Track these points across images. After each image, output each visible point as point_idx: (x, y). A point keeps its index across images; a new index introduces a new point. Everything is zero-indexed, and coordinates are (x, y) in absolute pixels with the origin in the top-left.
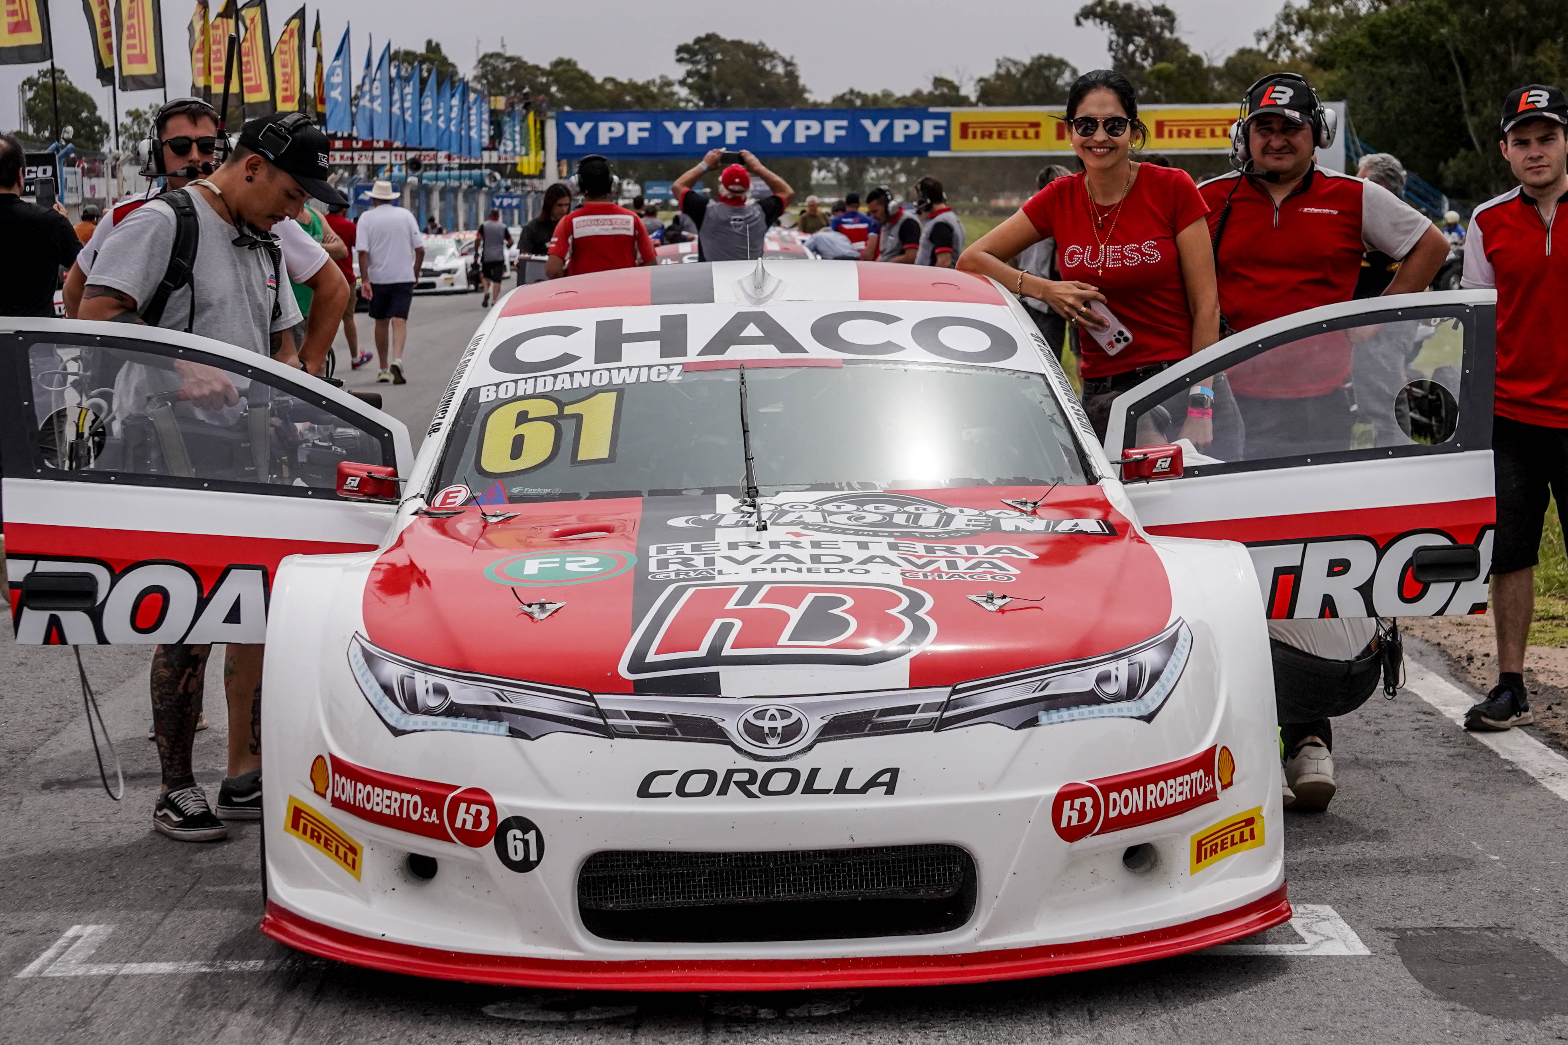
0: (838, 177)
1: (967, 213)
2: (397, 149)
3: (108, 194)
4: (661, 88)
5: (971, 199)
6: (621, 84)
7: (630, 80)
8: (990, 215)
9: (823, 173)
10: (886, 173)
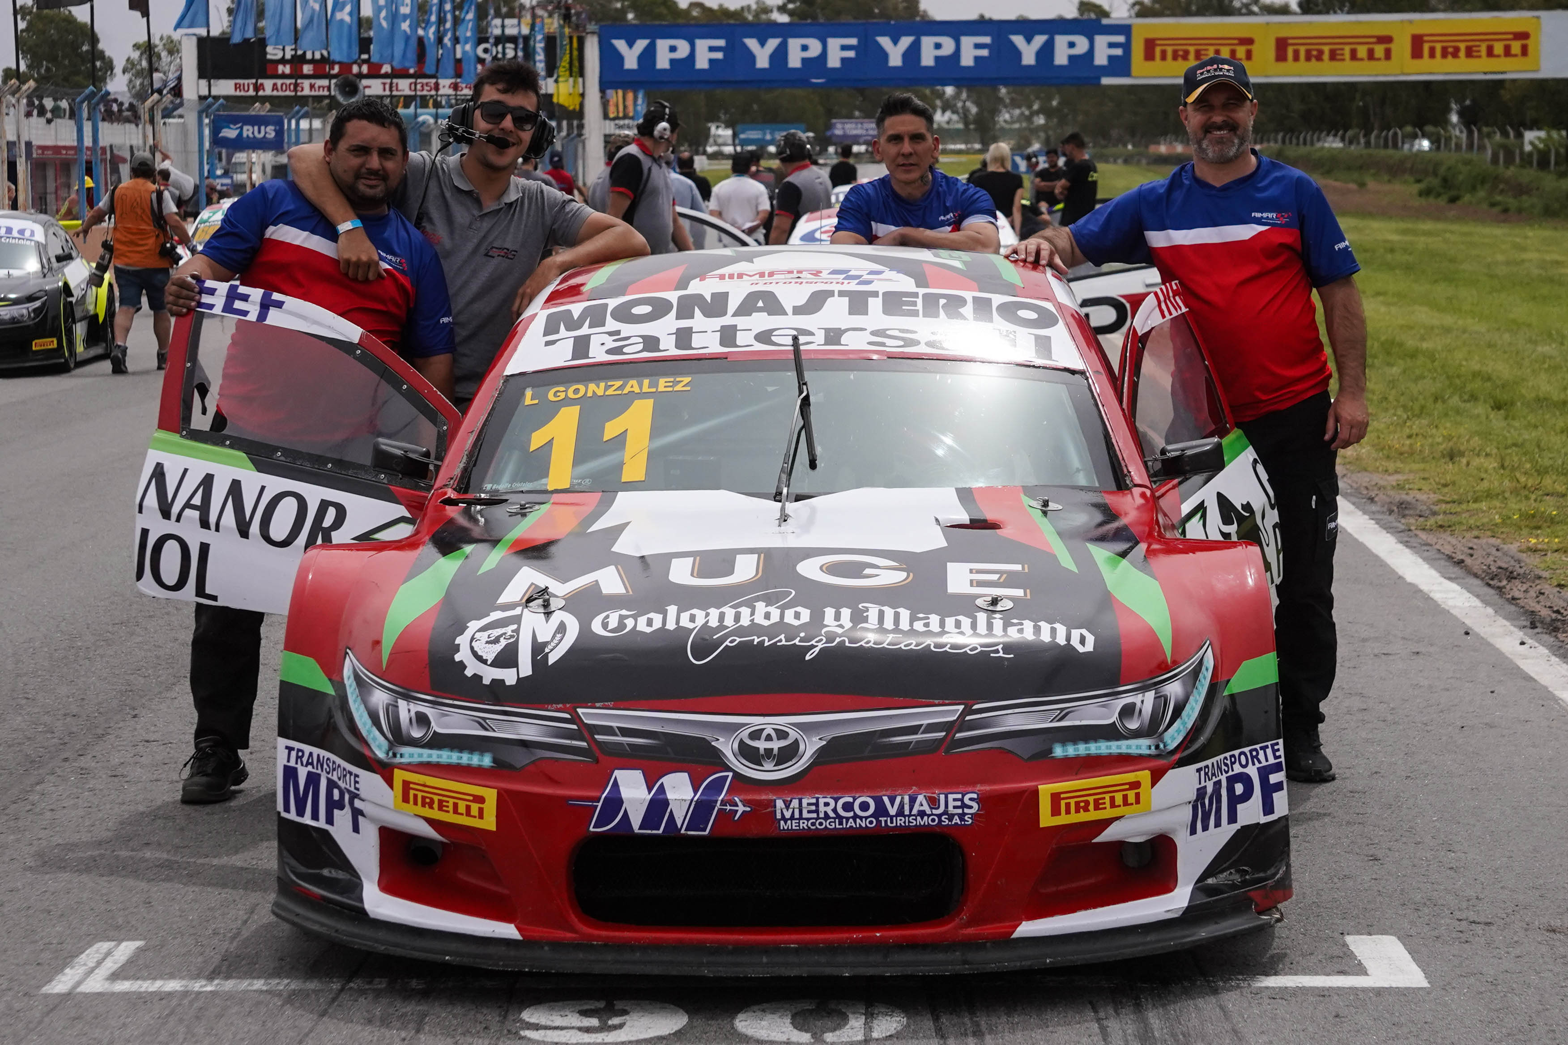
0: (965, 118)
1: (1120, 161)
2: (386, 76)
3: (19, 137)
4: (757, 15)
5: (1125, 145)
6: (710, 10)
7: (721, 6)
8: (1148, 164)
9: (948, 114)
10: (1022, 114)
